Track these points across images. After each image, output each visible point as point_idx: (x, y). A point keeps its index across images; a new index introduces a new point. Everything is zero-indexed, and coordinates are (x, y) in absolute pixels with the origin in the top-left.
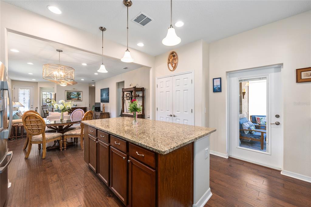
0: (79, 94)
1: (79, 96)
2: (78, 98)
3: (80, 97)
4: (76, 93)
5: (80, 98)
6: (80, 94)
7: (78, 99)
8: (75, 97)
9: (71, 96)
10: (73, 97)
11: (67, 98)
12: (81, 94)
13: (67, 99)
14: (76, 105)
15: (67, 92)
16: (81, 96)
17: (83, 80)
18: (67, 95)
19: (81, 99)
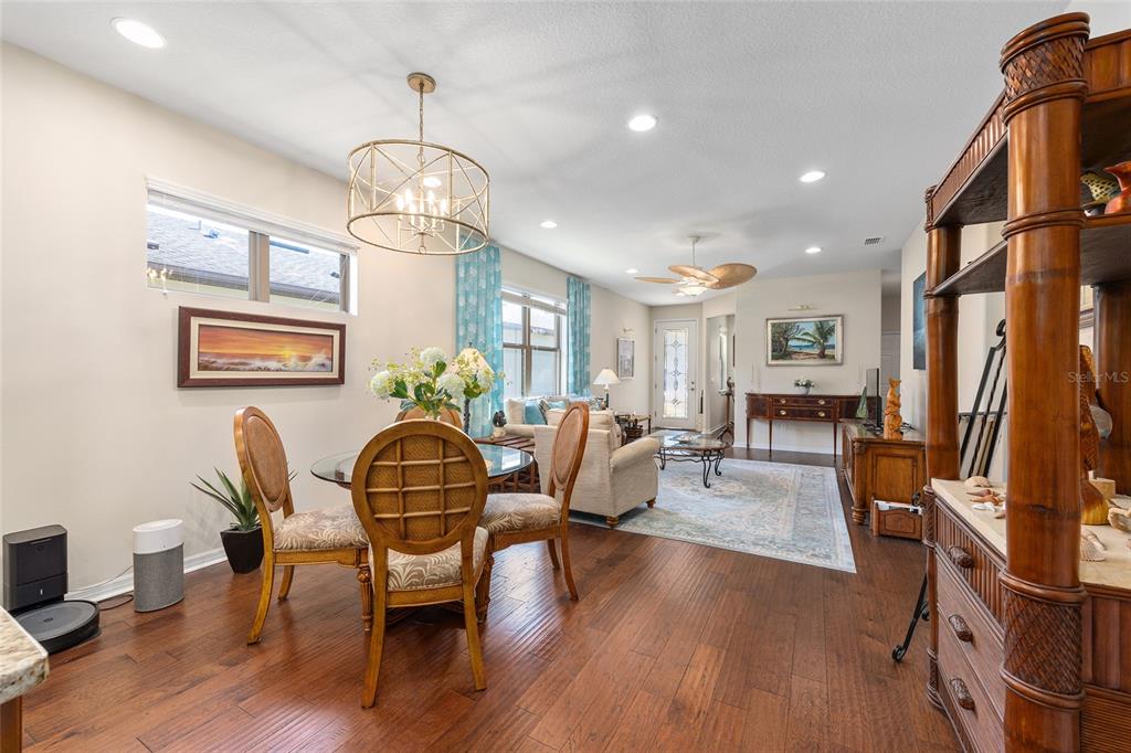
0: (825, 332)
1: (826, 339)
2: (824, 348)
3: (830, 343)
4: (811, 329)
5: (833, 347)
6: (831, 330)
7: (822, 356)
8: (807, 346)
9: (790, 343)
10: (800, 347)
11: (773, 351)
12: (838, 330)
13: (774, 358)
14: (808, 385)
15: (773, 325)
16: (836, 339)
17: (813, 250)
18: (773, 337)
19: (838, 353)
